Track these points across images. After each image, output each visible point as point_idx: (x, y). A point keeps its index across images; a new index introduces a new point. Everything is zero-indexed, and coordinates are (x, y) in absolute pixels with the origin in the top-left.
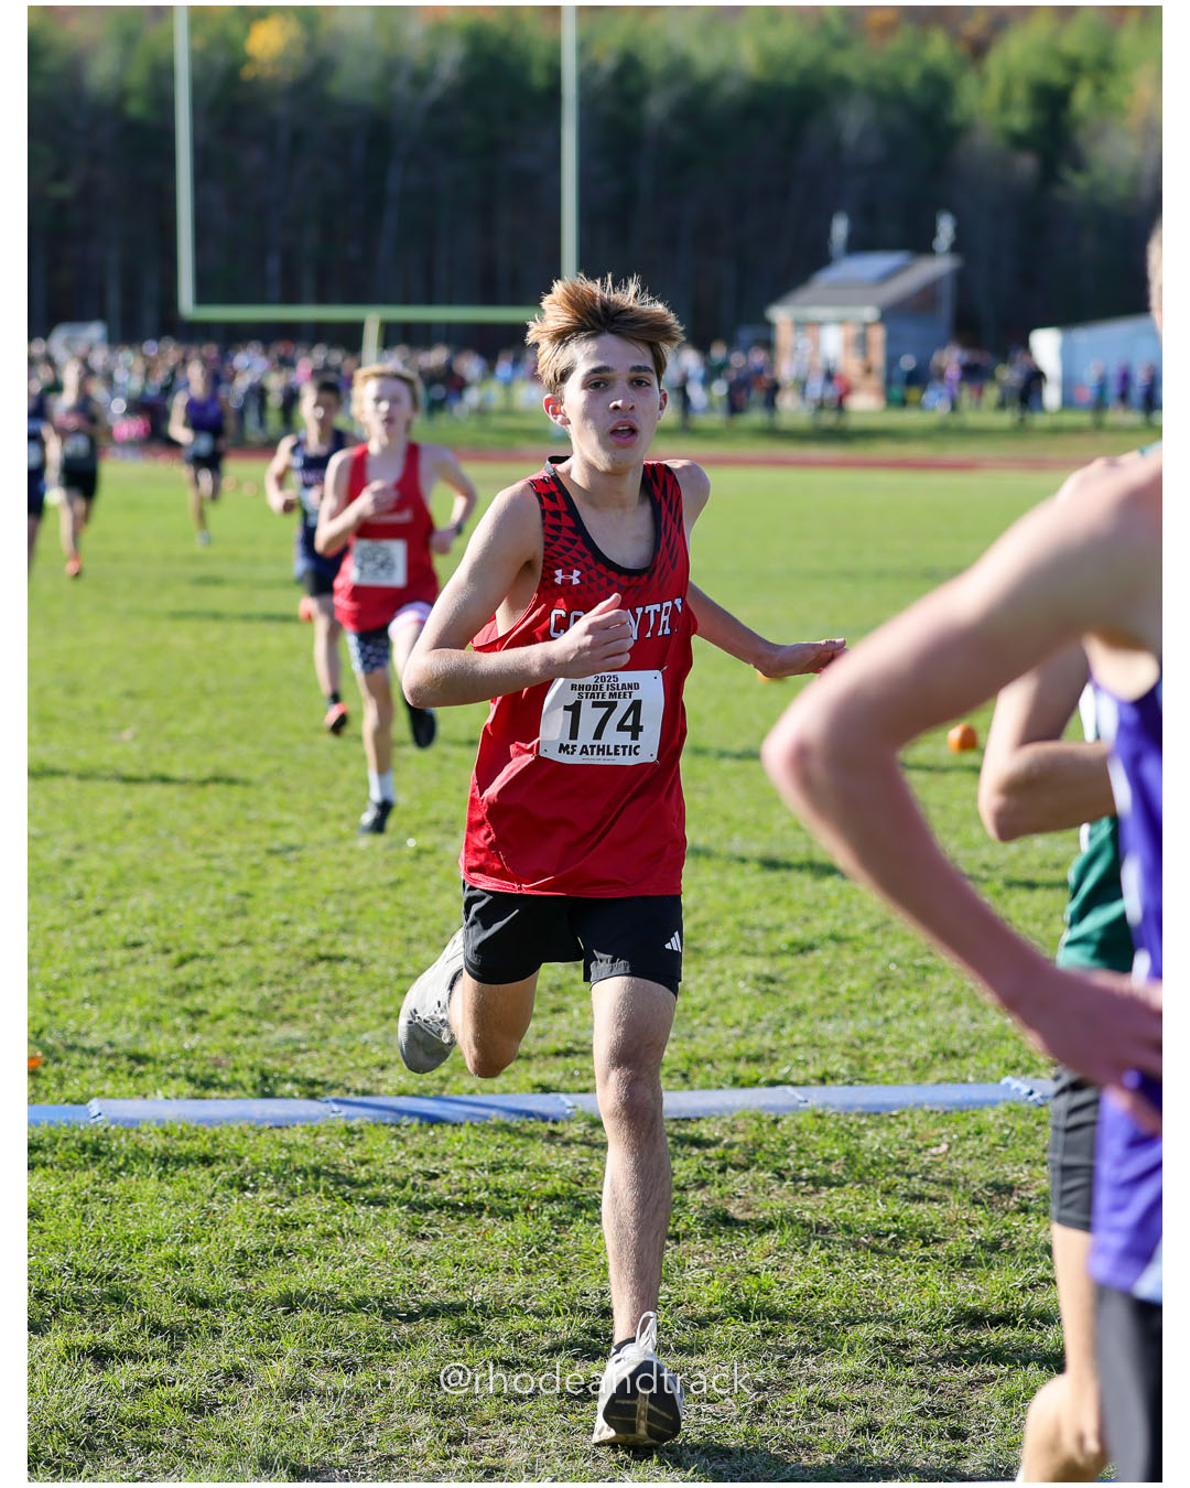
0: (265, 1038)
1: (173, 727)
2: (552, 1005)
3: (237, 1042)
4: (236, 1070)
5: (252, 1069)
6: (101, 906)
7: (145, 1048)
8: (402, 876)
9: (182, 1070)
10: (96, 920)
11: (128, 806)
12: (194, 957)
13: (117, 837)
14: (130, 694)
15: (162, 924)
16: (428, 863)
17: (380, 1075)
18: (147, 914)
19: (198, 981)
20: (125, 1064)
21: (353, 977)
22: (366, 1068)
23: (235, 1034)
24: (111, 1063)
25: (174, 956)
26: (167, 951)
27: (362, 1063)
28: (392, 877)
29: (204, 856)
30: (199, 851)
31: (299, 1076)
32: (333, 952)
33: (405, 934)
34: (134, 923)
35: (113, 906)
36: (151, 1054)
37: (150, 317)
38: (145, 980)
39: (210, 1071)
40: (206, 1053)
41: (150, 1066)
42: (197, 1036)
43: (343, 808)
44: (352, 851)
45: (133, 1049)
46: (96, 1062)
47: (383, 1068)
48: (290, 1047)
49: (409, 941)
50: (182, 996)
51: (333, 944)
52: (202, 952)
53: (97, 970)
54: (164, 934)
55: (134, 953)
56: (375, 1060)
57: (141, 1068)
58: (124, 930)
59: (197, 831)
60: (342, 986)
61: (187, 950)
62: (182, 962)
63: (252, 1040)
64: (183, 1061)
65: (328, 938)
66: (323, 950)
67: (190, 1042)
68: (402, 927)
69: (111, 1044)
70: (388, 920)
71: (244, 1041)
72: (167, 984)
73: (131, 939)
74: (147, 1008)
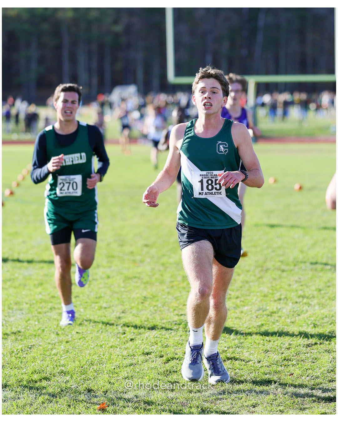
0: (203, 393)
1: (164, 260)
2: (330, 378)
3: (191, 395)
4: (191, 407)
5: (198, 407)
6: (133, 337)
7: (152, 398)
8: (263, 322)
9: (167, 408)
10: (131, 343)
11: (145, 294)
12: (173, 359)
13: (140, 307)
14: (146, 246)
15: (159, 344)
16: (276, 317)
17: (253, 409)
18: (153, 340)
19: (175, 369)
20: (143, 406)
21: (243, 367)
22: (247, 406)
23: (191, 392)
24: (137, 405)
25: (165, 358)
26: (162, 357)
27: (245, 404)
28: (259, 323)
29: (178, 315)
30: (176, 312)
31: (218, 410)
32: (232, 356)
33: (265, 348)
34: (147, 344)
35: (139, 337)
36: (154, 401)
37: (156, 83)
38: (152, 368)
39: (179, 408)
40: (178, 400)
41: (154, 406)
42: (174, 393)
43: (238, 294)
44: (242, 312)
45: (146, 399)
46: (130, 404)
47: (254, 407)
48: (215, 397)
49: (267, 351)
50: (167, 376)
51: (233, 352)
52: (177, 356)
53: (131, 365)
54: (160, 349)
55: (148, 357)
56: (251, 403)
57: (150, 407)
58: (143, 347)
59: (175, 304)
60: (237, 371)
61: (170, 356)
62: (168, 361)
63: (198, 394)
64: (168, 404)
65: (231, 350)
66: (229, 355)
67: (171, 395)
68: (264, 345)
69: (137, 397)
70: (257, 342)
71: (195, 395)
72: (161, 371)
73: (146, 351)
74: (153, 381)
